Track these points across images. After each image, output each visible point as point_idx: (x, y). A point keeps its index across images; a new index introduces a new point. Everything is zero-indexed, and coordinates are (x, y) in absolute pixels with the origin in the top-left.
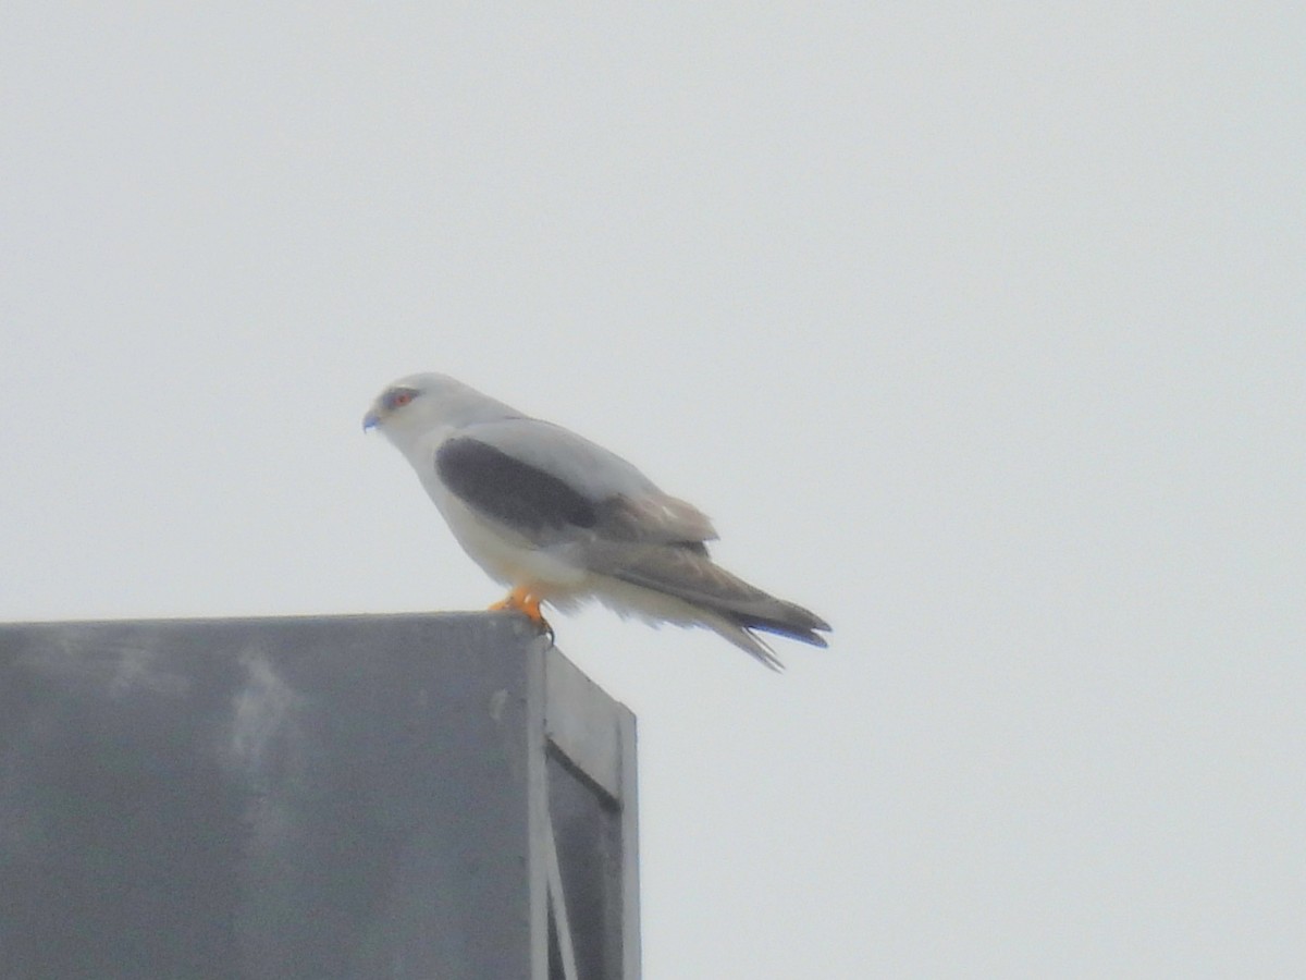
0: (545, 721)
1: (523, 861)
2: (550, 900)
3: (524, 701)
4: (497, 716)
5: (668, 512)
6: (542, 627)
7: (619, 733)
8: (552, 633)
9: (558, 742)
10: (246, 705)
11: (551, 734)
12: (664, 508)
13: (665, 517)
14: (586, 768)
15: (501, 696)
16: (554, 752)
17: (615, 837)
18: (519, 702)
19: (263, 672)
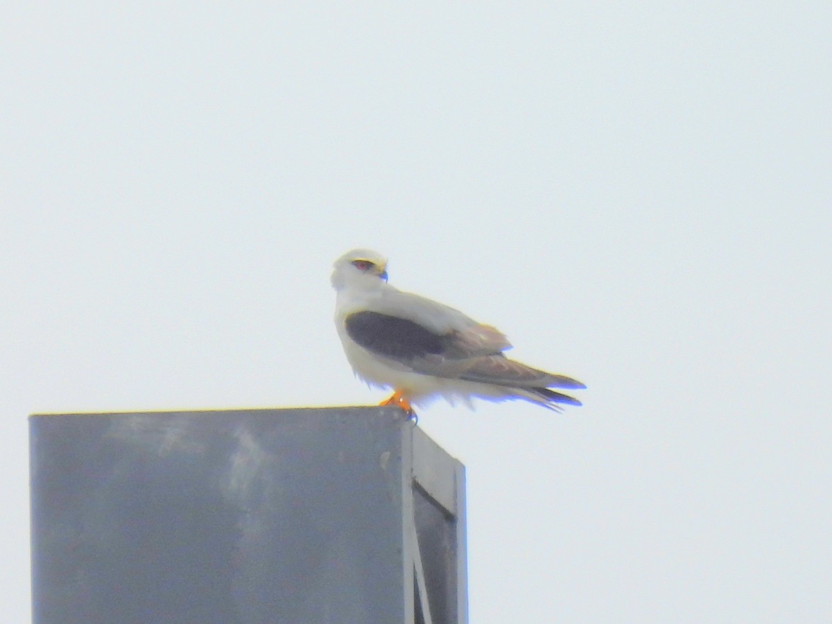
0: (412, 470)
1: (400, 551)
2: (415, 573)
3: (399, 458)
4: (384, 466)
5: (483, 337)
6: (411, 414)
7: (455, 477)
8: (416, 416)
9: (420, 481)
10: (238, 461)
11: (415, 477)
12: (480, 335)
13: (481, 341)
14: (436, 497)
15: (386, 455)
16: (417, 487)
17: (453, 538)
18: (396, 459)
19: (247, 441)
